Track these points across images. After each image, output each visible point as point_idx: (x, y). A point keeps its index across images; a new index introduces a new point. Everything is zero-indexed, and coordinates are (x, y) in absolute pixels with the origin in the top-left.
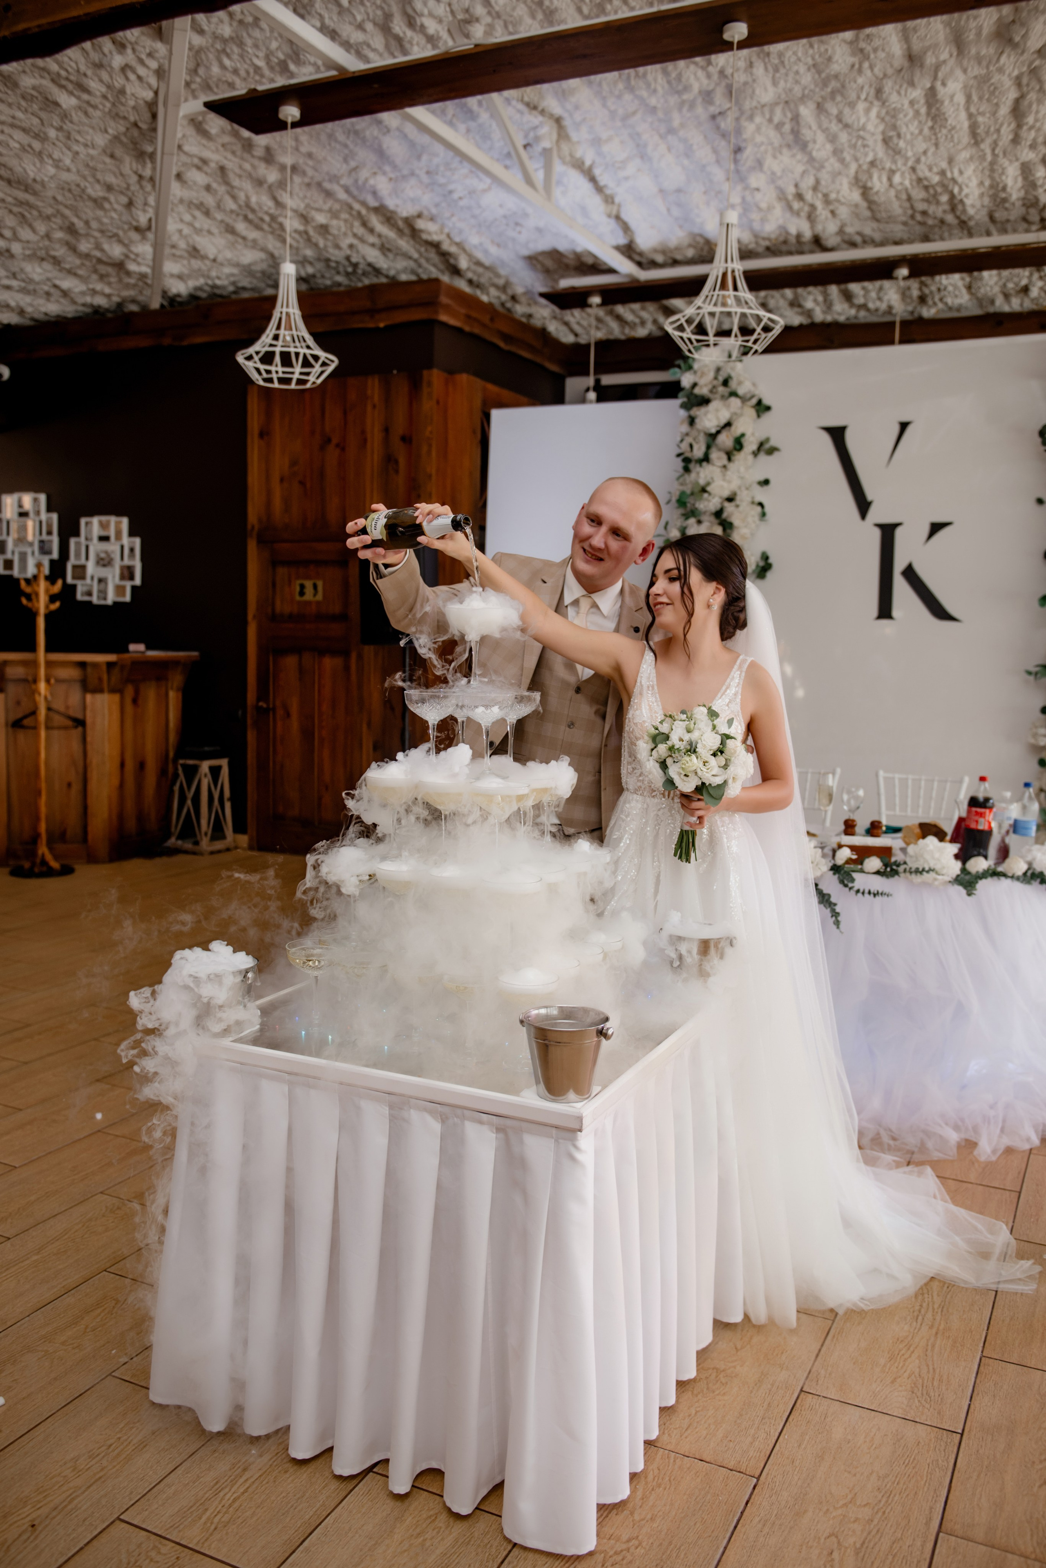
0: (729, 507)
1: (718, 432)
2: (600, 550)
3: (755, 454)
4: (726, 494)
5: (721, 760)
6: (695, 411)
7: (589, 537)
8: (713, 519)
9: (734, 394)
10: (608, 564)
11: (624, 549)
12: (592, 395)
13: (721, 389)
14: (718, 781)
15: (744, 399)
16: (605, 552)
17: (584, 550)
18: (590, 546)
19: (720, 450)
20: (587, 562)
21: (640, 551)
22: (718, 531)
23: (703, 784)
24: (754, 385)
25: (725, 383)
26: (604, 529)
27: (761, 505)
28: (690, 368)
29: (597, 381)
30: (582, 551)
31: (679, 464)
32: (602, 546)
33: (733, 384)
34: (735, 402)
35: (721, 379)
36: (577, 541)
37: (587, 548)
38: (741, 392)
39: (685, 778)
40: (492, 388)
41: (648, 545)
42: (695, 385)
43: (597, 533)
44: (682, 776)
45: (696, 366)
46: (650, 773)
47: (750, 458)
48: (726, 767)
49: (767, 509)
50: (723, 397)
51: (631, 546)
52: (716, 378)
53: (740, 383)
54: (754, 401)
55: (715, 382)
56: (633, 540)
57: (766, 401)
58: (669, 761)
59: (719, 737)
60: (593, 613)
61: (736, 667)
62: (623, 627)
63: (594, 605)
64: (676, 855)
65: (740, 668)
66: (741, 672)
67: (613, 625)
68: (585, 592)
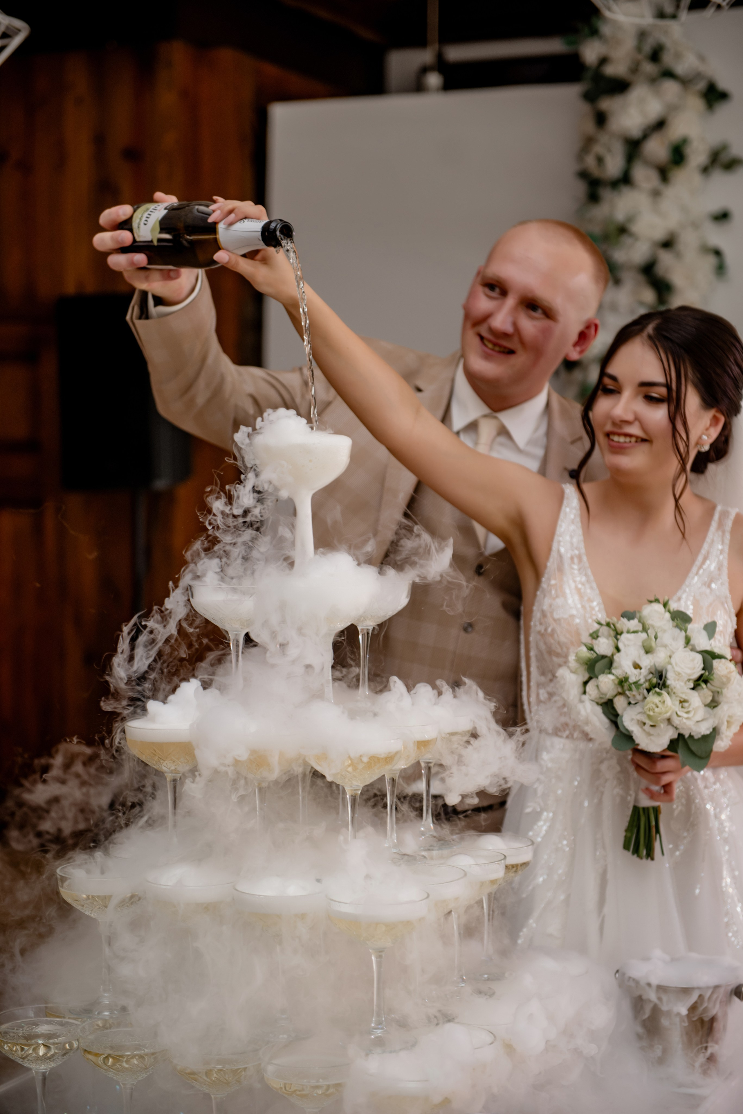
0: (666, 258)
1: (646, 136)
2: (506, 335)
3: (705, 170)
4: (659, 234)
5: (706, 694)
6: (606, 104)
7: (486, 318)
8: (641, 278)
9: (669, 74)
10: (520, 360)
11: (546, 333)
12: (434, 80)
13: (649, 68)
14: (704, 729)
15: (685, 82)
16: (516, 339)
17: (482, 338)
18: (491, 330)
19: (647, 163)
20: (487, 357)
21: (574, 336)
22: (649, 296)
23: (681, 736)
24: (702, 58)
25: (655, 56)
26: (510, 301)
27: (717, 253)
28: (594, 32)
29: (440, 57)
30: (477, 341)
31: (580, 188)
32: (509, 328)
33: (667, 59)
34: (671, 87)
35: (647, 48)
36: (469, 325)
37: (485, 334)
38: (680, 69)
39: (652, 730)
40: (271, 70)
41: (588, 327)
42: (604, 61)
43: (499, 308)
44: (647, 727)
45: (605, 30)
46: (587, 722)
47: (697, 178)
48: (713, 704)
49: (730, 258)
50: (653, 81)
51: (558, 329)
52: (639, 49)
53: (678, 56)
54: (702, 85)
55: (640, 57)
56: (561, 319)
57: (723, 84)
58: (620, 703)
59: (699, 658)
60: (501, 444)
61: (714, 524)
62: (553, 468)
63: (503, 432)
64: (626, 847)
65: (721, 525)
66: (724, 532)
67: (534, 465)
68: (486, 410)
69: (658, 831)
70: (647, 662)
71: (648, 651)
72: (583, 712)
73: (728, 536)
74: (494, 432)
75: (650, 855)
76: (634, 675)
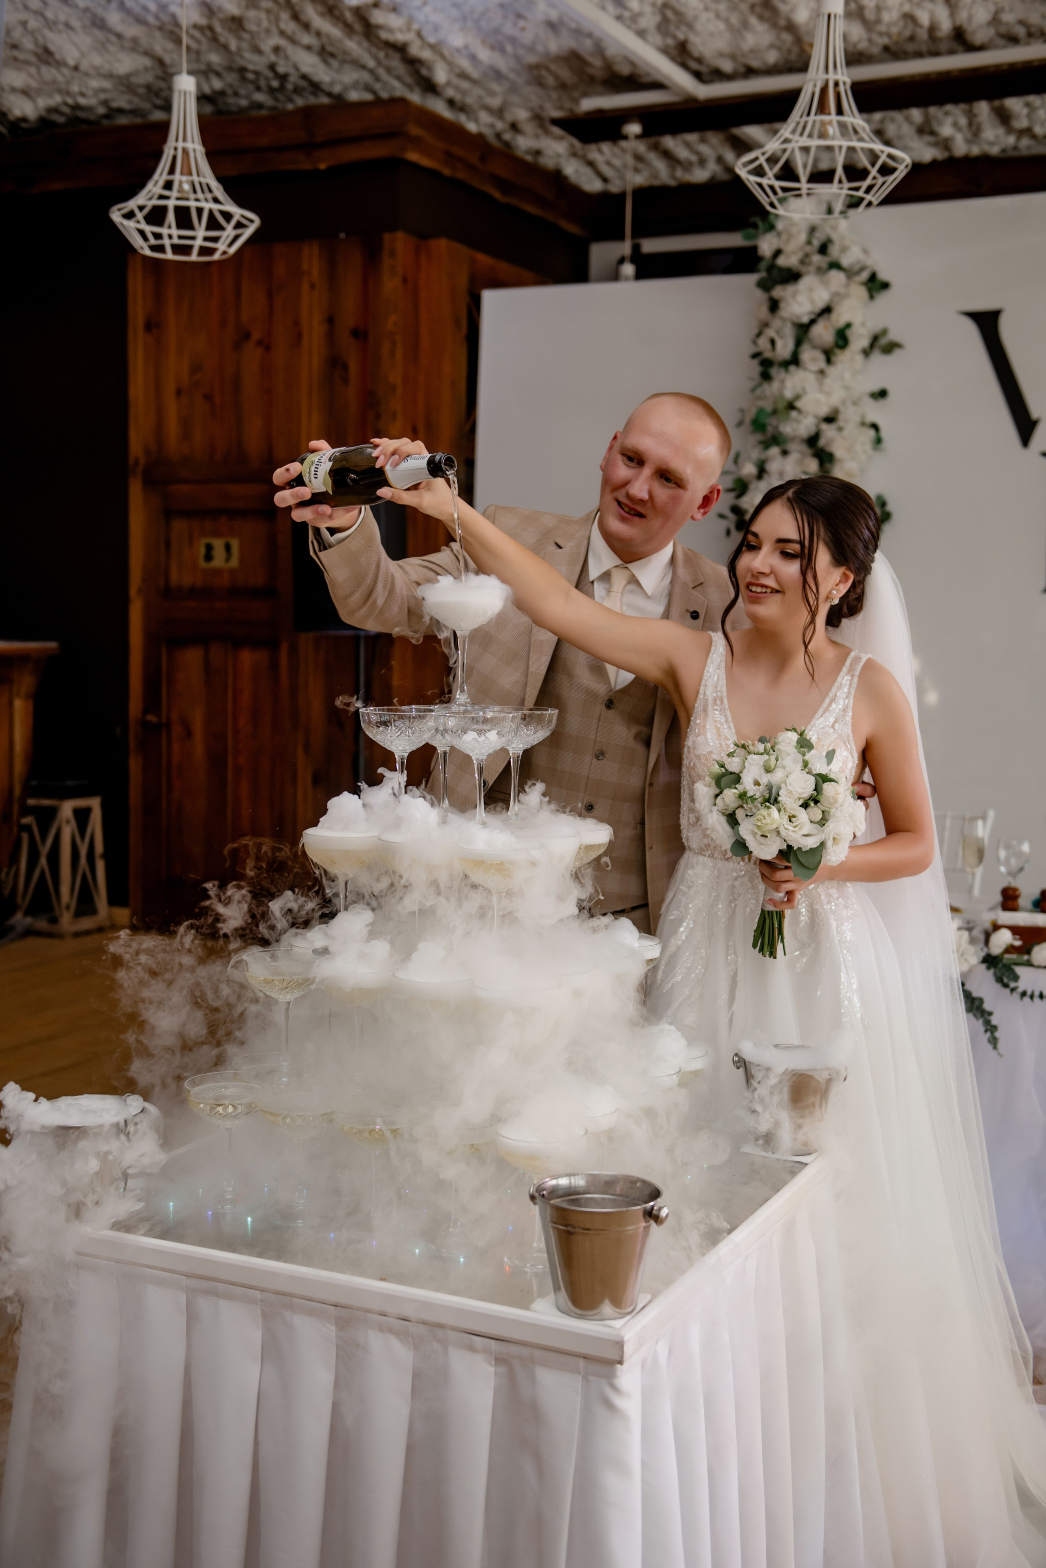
0: (828, 431)
1: (813, 322)
2: (642, 501)
3: (866, 353)
4: (824, 411)
5: (815, 812)
6: (778, 292)
7: (626, 483)
8: (804, 448)
9: (835, 265)
10: (651, 522)
11: (676, 500)
12: (628, 269)
13: (817, 259)
15: (850, 273)
16: (649, 505)
17: (619, 503)
18: (628, 495)
19: (814, 347)
20: (623, 519)
21: (699, 501)
22: (813, 466)
23: (789, 847)
24: (865, 251)
25: (823, 249)
26: (647, 471)
27: (875, 427)
28: (771, 227)
29: (636, 248)
30: (615, 504)
31: (755, 368)
32: (645, 496)
33: (834, 251)
34: (837, 277)
35: (816, 243)
36: (608, 490)
37: (623, 499)
38: (845, 262)
39: (763, 839)
40: (483, 259)
41: (712, 492)
42: (778, 253)
43: (637, 477)
44: (759, 836)
45: (780, 225)
46: (714, 830)
47: (859, 358)
48: (822, 823)
49: (884, 433)
50: (820, 271)
51: (686, 496)
52: (809, 242)
53: (844, 249)
54: (865, 275)
55: (808, 249)
56: (690, 487)
57: (883, 275)
58: (740, 814)
59: (812, 780)
60: (631, 592)
61: (845, 669)
62: (675, 611)
63: (634, 581)
64: (754, 946)
65: (851, 670)
66: (852, 676)
67: (660, 609)
68: (619, 562)
69: (781, 932)
70: (765, 779)
71: (768, 770)
72: (710, 821)
73: (856, 680)
74: (624, 582)
75: (773, 954)
76: (752, 790)
